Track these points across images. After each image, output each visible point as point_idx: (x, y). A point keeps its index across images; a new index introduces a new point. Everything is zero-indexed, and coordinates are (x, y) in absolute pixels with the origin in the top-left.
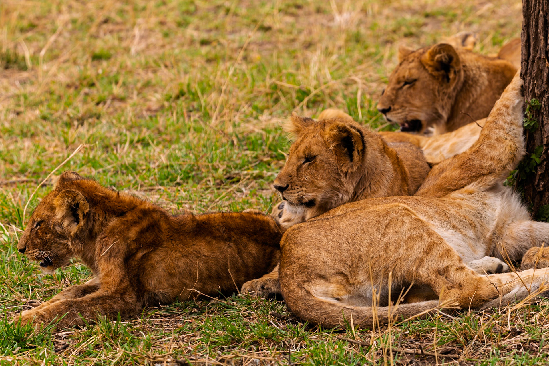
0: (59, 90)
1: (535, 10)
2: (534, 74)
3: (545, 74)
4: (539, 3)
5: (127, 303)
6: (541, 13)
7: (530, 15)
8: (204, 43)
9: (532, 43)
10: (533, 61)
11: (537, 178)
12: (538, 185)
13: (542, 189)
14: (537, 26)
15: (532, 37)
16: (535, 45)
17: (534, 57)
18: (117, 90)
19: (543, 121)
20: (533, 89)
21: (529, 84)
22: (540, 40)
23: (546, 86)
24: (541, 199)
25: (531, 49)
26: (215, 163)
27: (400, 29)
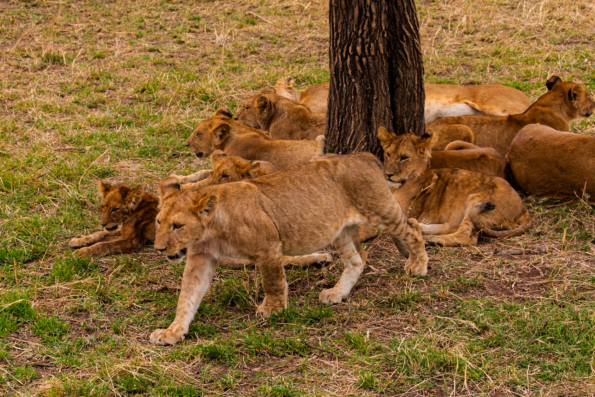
0: (82, 82)
1: (334, 106)
2: (331, 136)
3: (337, 137)
4: (336, 103)
5: (133, 245)
6: (337, 108)
7: (331, 108)
8: (151, 51)
9: (331, 122)
14: (334, 114)
15: (331, 119)
16: (333, 123)
17: (332, 129)
18: (111, 84)
20: (331, 144)
21: (329, 139)
22: (335, 121)
25: (331, 124)
26: (168, 146)
27: (249, 48)
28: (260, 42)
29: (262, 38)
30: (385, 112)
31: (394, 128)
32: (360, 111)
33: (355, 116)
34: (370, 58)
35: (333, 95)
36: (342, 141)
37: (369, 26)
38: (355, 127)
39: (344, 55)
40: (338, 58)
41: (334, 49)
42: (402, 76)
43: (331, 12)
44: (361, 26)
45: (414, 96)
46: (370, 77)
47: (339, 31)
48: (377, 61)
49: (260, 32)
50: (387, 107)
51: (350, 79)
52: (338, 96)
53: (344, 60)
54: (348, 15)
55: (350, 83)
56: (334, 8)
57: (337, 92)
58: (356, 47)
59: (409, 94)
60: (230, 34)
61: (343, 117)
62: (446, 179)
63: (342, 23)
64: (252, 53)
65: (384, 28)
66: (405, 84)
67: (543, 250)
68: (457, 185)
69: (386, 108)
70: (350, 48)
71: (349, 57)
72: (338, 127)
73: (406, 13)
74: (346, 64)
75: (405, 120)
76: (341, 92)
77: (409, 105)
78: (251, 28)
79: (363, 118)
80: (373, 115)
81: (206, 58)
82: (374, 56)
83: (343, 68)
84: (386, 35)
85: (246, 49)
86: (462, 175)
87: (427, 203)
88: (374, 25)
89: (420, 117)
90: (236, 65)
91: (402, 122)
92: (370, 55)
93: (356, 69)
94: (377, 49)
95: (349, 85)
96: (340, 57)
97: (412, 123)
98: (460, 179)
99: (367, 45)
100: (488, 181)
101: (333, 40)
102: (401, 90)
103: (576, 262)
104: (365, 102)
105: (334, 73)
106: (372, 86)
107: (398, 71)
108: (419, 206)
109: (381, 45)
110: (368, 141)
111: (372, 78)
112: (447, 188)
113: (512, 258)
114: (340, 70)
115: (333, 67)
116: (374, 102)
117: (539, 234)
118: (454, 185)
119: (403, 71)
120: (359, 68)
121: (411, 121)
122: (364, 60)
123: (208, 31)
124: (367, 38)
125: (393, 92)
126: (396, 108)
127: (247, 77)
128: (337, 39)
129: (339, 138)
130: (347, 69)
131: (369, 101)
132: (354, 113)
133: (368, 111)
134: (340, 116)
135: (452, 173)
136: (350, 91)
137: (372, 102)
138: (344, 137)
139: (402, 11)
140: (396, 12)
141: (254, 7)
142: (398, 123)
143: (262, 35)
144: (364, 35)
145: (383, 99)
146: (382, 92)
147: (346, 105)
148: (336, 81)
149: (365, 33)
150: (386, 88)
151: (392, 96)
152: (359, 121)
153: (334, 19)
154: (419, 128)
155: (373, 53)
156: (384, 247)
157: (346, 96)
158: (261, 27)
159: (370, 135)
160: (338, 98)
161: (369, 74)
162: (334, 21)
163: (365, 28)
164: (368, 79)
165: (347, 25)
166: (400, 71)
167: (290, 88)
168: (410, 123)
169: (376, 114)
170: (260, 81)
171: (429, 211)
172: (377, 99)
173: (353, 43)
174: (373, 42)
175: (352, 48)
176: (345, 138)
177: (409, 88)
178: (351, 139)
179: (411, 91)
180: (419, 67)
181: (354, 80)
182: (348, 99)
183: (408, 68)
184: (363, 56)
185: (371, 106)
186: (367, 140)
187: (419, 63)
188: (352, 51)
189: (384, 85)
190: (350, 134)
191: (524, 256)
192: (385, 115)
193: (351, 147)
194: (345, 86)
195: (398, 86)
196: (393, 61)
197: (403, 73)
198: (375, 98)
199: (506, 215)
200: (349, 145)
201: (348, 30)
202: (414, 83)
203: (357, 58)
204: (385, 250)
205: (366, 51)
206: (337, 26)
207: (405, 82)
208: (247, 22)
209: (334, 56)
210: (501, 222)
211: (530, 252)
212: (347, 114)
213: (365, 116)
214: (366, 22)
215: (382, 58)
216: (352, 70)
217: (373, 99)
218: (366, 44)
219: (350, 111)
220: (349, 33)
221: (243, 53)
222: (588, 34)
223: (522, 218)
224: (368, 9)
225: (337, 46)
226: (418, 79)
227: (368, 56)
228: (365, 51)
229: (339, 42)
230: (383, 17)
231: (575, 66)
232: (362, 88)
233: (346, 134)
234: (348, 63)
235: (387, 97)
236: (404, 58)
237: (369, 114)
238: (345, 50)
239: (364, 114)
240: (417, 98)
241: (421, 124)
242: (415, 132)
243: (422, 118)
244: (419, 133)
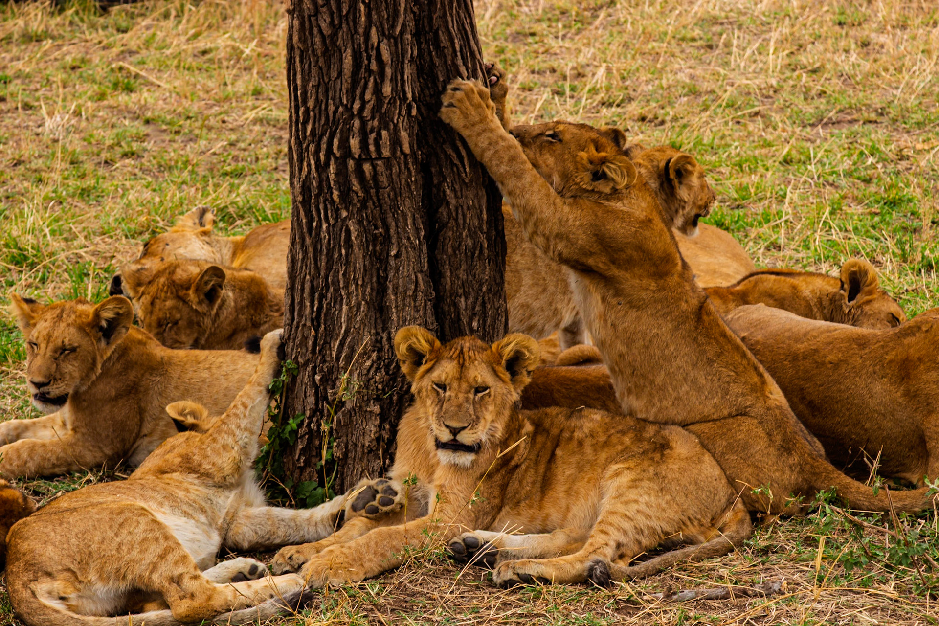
1: (301, 272)
2: (298, 341)
3: (310, 343)
4: (306, 266)
6: (308, 277)
7: (296, 277)
9: (297, 308)
10: (298, 327)
11: (298, 452)
12: (299, 460)
13: (302, 464)
14: (303, 290)
15: (296, 301)
16: (300, 310)
17: (298, 323)
19: (305, 392)
20: (296, 357)
21: (292, 350)
22: (306, 306)
23: (310, 355)
24: (301, 475)
25: (296, 313)
27: (119, 144)
28: (144, 130)
29: (148, 122)
30: (417, 283)
31: (437, 319)
32: (360, 282)
33: (349, 295)
34: (379, 162)
35: (298, 247)
36: (320, 351)
37: (377, 91)
38: (349, 319)
39: (322, 158)
40: (309, 165)
41: (299, 144)
42: (453, 202)
43: (290, 61)
44: (358, 92)
45: (481, 246)
46: (380, 206)
47: (311, 104)
48: (395, 170)
49: (144, 107)
50: (421, 272)
51: (337, 211)
52: (311, 250)
53: (322, 168)
54: (329, 68)
55: (336, 219)
56: (297, 53)
57: (308, 241)
58: (348, 140)
59: (470, 242)
60: (77, 114)
61: (322, 297)
62: (555, 431)
63: (317, 87)
64: (125, 155)
65: (410, 96)
66: (461, 221)
67: (776, 587)
68: (581, 443)
69: (419, 275)
70: (336, 142)
71: (332, 162)
72: (312, 321)
73: (460, 62)
74: (328, 177)
75: (463, 300)
76: (317, 240)
77: (470, 268)
78: (123, 98)
79: (368, 298)
80: (390, 291)
81: (21, 168)
82: (388, 159)
83: (320, 187)
84: (414, 112)
85: (111, 147)
86: (592, 420)
87: (513, 486)
88: (387, 89)
89: (495, 295)
90: (90, 182)
91: (456, 305)
92: (380, 157)
93: (350, 189)
94: (396, 142)
95: (334, 225)
96: (312, 162)
97: (477, 308)
98: (586, 431)
99: (373, 135)
100: (652, 433)
101: (296, 123)
102: (450, 233)
103: (846, 613)
104: (371, 263)
105: (300, 198)
106: (387, 228)
107: (444, 192)
108: (496, 493)
109: (404, 134)
110: (380, 350)
111: (385, 207)
112: (559, 452)
113: (705, 607)
114: (315, 191)
115: (298, 186)
116: (392, 262)
117: (765, 551)
118: (575, 443)
119: (454, 190)
120: (356, 186)
121: (475, 303)
122: (367, 167)
123: (27, 107)
124: (373, 118)
125: (433, 238)
126: (441, 275)
127: (113, 209)
128: (305, 123)
129: (315, 344)
130: (330, 188)
131: (381, 262)
132: (347, 287)
133: (378, 281)
134: (317, 295)
135: (569, 417)
136: (337, 238)
137: (387, 262)
138: (325, 343)
139: (449, 58)
140: (437, 61)
141: (131, 53)
142: (447, 308)
143: (149, 115)
144: (367, 113)
145: (412, 254)
146: (409, 239)
147: (329, 269)
148: (306, 215)
149: (369, 107)
150: (417, 230)
151: (432, 249)
152: (358, 306)
153: (299, 76)
154: (495, 320)
155: (386, 153)
156: (418, 588)
157: (328, 250)
158: (145, 96)
159: (385, 335)
160: (311, 255)
161: (379, 200)
162: (299, 82)
163: (368, 97)
164: (377, 212)
165: (327, 91)
166: (448, 192)
167: (205, 233)
168: (474, 308)
169: (396, 288)
170: (143, 219)
171: (518, 503)
172: (397, 256)
173: (342, 130)
174: (387, 128)
175: (340, 141)
176: (327, 344)
177: (469, 230)
178: (342, 345)
179: (472, 234)
181: (344, 214)
182: (332, 257)
183: (466, 184)
184: (366, 160)
185: (385, 270)
186: (377, 346)
188: (339, 148)
189: (414, 224)
190: (338, 335)
191: (733, 600)
192: (415, 290)
193: (342, 364)
194: (325, 226)
195: (444, 225)
196: (433, 170)
197: (456, 197)
198: (393, 253)
199: (692, 511)
200: (338, 358)
201: (330, 101)
202: (480, 218)
203: (351, 163)
204: (422, 594)
205: (372, 148)
206: (305, 93)
207: (460, 216)
208: (116, 85)
209: (301, 160)
210: (682, 525)
211: (745, 592)
212: (331, 289)
213: (371, 295)
214: (371, 84)
215: (406, 164)
216: (340, 191)
217: (388, 254)
218: (372, 131)
219: (336, 283)
220: (332, 108)
221: (104, 155)
222: (877, 101)
223: (729, 514)
224: (374, 53)
225: (305, 137)
227: (376, 159)
228: (368, 149)
229: (309, 128)
230: (408, 71)
231: (849, 174)
232: (364, 230)
233: (330, 334)
234: (332, 177)
235: (421, 250)
236: (456, 162)
237: (381, 290)
238: (324, 146)
239: (368, 290)
240: (486, 251)
241: (498, 310)
242: (484, 328)
243: (500, 297)
244: (493, 329)
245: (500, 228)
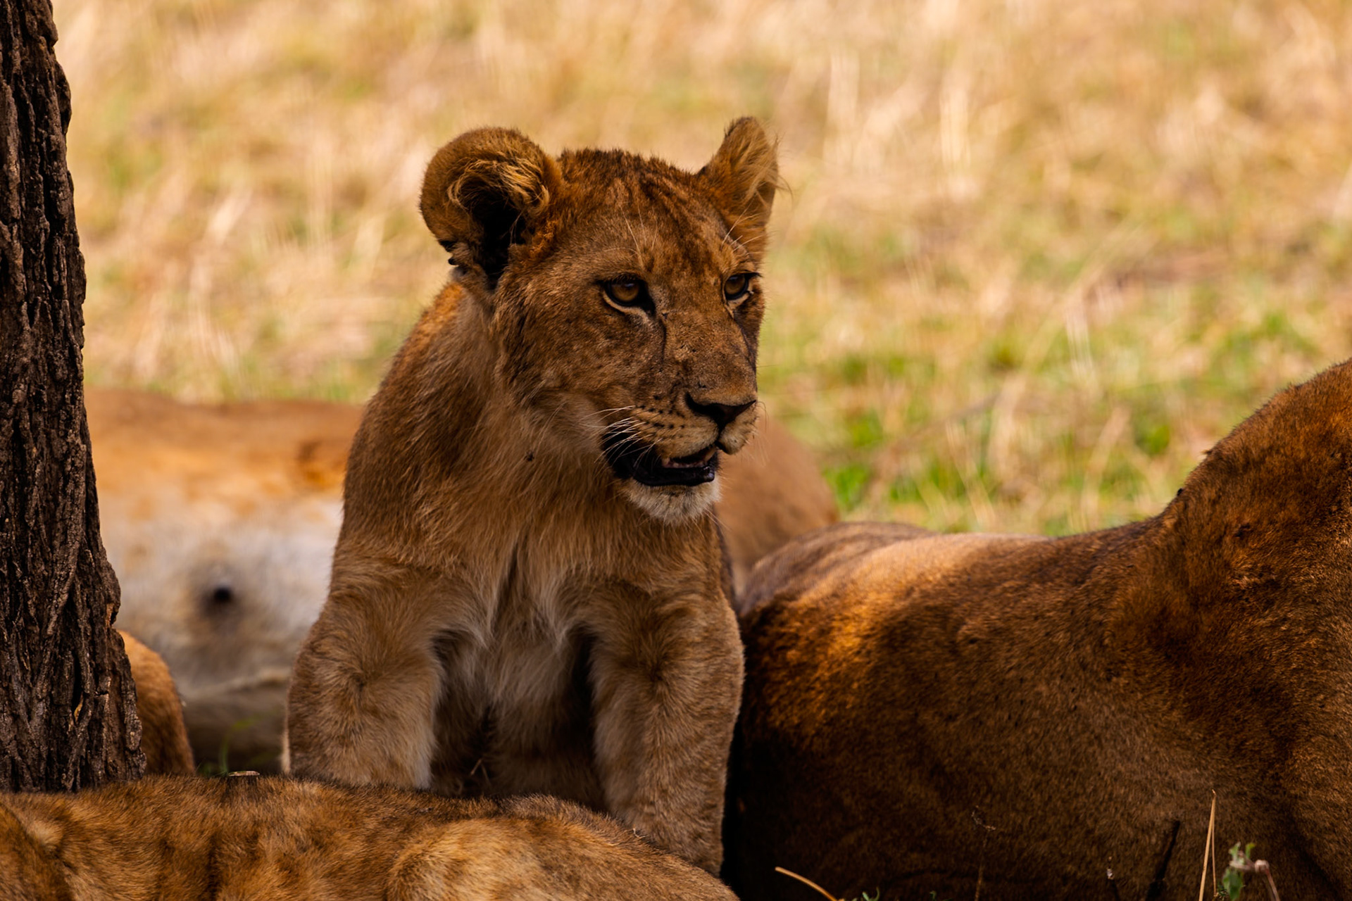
89: (53, 417)
154: (54, 493)
180: (28, 71)
187: (28, 39)
226: (24, 150)
240: (21, 277)
241: (62, 465)
242: (21, 520)
243: (69, 422)
244: (50, 524)
245: (64, 210)
